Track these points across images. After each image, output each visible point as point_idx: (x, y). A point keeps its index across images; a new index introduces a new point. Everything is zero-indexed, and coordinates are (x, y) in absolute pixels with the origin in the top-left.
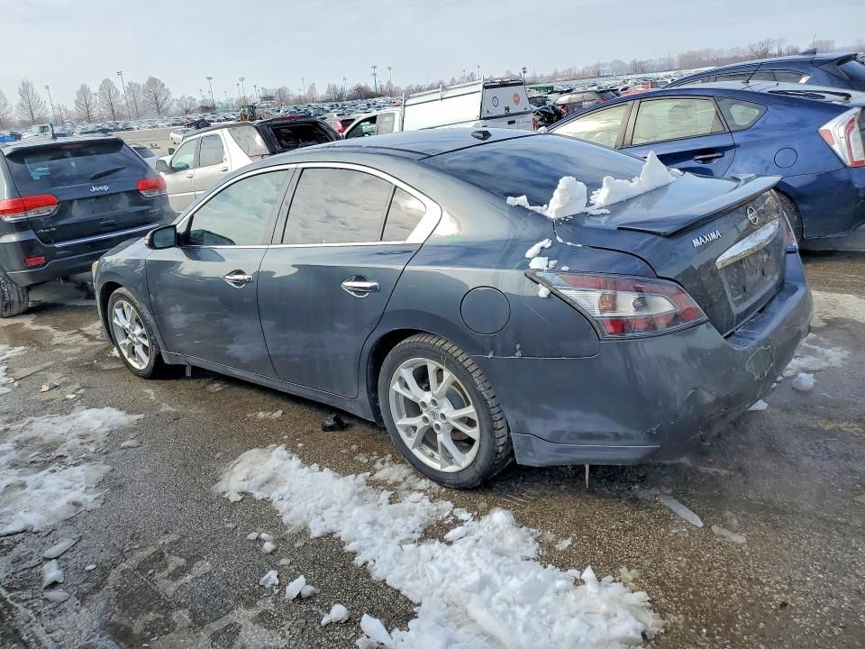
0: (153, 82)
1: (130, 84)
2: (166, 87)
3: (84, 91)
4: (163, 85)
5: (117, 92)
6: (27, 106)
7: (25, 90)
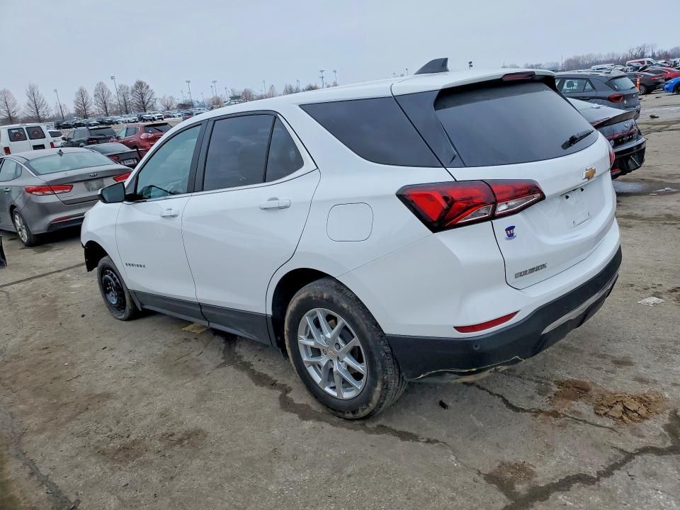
0: (140, 85)
1: (121, 87)
2: (150, 88)
3: (82, 93)
4: (148, 87)
5: (109, 93)
6: (33, 105)
7: (32, 93)
